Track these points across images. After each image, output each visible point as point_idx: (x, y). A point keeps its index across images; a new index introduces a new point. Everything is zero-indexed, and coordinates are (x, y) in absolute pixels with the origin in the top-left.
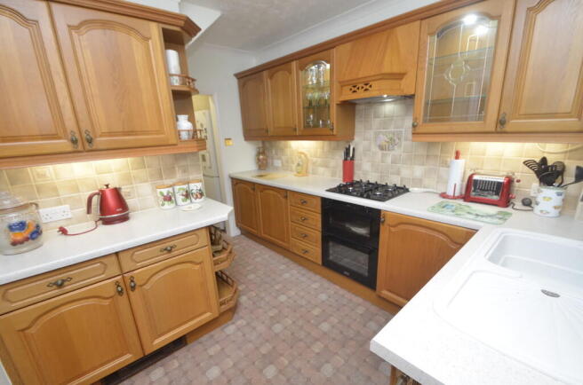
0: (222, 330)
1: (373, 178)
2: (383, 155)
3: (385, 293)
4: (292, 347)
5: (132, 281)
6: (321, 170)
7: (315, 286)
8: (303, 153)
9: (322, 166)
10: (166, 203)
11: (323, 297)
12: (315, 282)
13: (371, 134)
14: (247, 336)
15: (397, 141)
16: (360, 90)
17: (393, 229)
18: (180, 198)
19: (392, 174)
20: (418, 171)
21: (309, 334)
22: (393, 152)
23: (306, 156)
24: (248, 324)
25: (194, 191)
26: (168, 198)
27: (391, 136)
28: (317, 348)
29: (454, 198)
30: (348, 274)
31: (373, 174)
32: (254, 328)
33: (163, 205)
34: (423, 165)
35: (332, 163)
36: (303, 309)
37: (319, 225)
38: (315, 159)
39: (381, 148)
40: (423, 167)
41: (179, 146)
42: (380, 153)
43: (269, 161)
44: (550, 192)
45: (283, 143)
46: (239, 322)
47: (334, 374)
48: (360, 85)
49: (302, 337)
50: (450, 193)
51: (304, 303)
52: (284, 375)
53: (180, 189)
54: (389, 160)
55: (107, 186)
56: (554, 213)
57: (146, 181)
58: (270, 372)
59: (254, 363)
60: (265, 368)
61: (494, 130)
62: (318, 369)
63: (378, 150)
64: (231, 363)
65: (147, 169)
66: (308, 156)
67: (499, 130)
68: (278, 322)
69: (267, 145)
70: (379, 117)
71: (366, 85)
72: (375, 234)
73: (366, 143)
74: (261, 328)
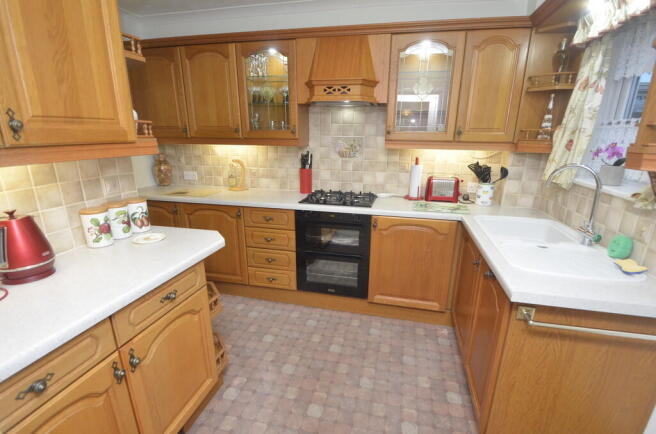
0: (221, 399)
1: (334, 186)
2: (344, 163)
3: (378, 298)
4: (318, 379)
5: (132, 357)
6: (264, 181)
7: (295, 315)
8: (238, 161)
9: (267, 177)
10: (103, 236)
11: (311, 323)
12: (292, 311)
13: (328, 139)
14: (258, 390)
15: (358, 148)
16: (337, 93)
17: (384, 233)
18: (117, 228)
19: (355, 181)
20: (380, 177)
21: (325, 361)
22: (355, 159)
23: (242, 165)
24: (249, 379)
25: (137, 216)
26: (106, 229)
27: (352, 142)
28: (343, 369)
29: (417, 199)
30: (333, 291)
31: (334, 183)
32: (261, 380)
33: (97, 240)
34: (384, 171)
35: (281, 173)
36: (301, 341)
37: (293, 244)
38: (254, 169)
39: (342, 155)
40: (384, 174)
41: (138, 144)
42: (340, 160)
43: (176, 173)
44: (486, 187)
45: (200, 148)
46: (236, 382)
47: (374, 384)
48: (337, 87)
49: (321, 366)
50: (414, 194)
51: (296, 335)
52: (330, 406)
53: (118, 214)
54: (350, 167)
55: (11, 214)
56: (489, 202)
57: (58, 205)
58: (315, 411)
59: (291, 413)
60: (306, 410)
61: (451, 139)
62: (358, 386)
63: (338, 157)
64: (265, 426)
65: (59, 184)
66: (245, 164)
67: (456, 139)
68: (284, 363)
69: (170, 151)
70: (336, 122)
71: (344, 88)
72: (365, 241)
73: (323, 150)
74: (269, 377)
